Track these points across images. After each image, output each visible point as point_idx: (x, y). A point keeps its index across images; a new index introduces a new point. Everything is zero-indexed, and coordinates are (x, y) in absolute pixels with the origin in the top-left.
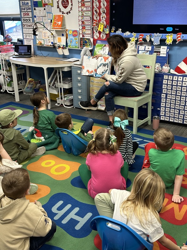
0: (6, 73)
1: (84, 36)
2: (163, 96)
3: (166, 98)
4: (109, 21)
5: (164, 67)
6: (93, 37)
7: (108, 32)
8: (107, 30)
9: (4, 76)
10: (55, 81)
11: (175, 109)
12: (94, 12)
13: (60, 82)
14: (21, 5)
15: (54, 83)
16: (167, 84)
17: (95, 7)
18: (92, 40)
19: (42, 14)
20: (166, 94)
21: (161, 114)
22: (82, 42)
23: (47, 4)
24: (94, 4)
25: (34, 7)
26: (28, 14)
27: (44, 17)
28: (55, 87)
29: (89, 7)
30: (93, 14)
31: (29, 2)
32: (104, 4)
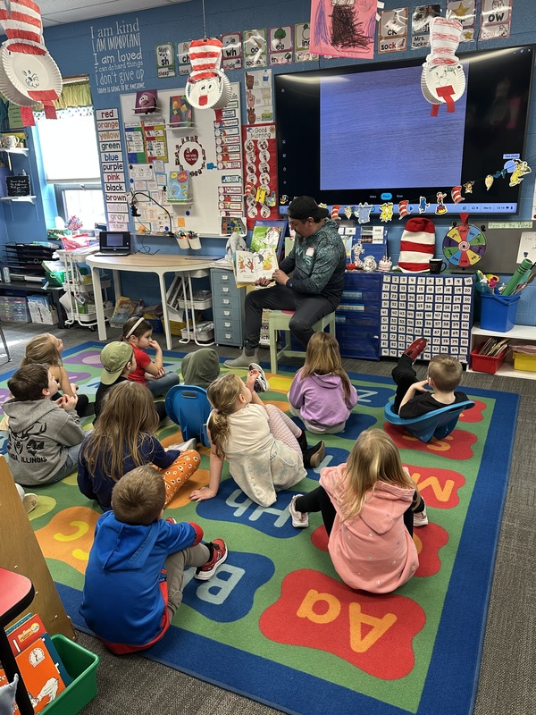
0: (77, 288)
1: (229, 215)
2: (384, 312)
3: (389, 316)
4: (276, 186)
5: (381, 262)
6: (246, 216)
7: (274, 204)
8: (273, 199)
9: (72, 293)
10: (177, 298)
11: (406, 334)
12: (248, 171)
13: (189, 299)
14: (104, 161)
15: (176, 302)
16: (390, 292)
17: (249, 161)
18: (244, 220)
19: (145, 176)
20: (390, 309)
21: (382, 346)
22: (225, 224)
23: (155, 158)
25: (130, 163)
26: (117, 177)
27: (149, 181)
28: (178, 309)
30: (245, 174)
31: (120, 154)
32: (265, 156)
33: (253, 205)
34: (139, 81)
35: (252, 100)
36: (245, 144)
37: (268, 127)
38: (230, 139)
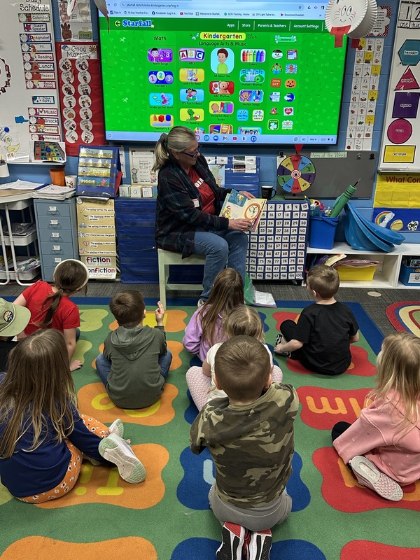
1: (43, 139)
4: (98, 109)
6: (64, 140)
17: (66, 82)
18: (63, 145)
29: (51, 80)
30: (61, 96)
32: (85, 77)
33: (72, 129)
36: (60, 63)
37: (88, 47)
38: (41, 55)
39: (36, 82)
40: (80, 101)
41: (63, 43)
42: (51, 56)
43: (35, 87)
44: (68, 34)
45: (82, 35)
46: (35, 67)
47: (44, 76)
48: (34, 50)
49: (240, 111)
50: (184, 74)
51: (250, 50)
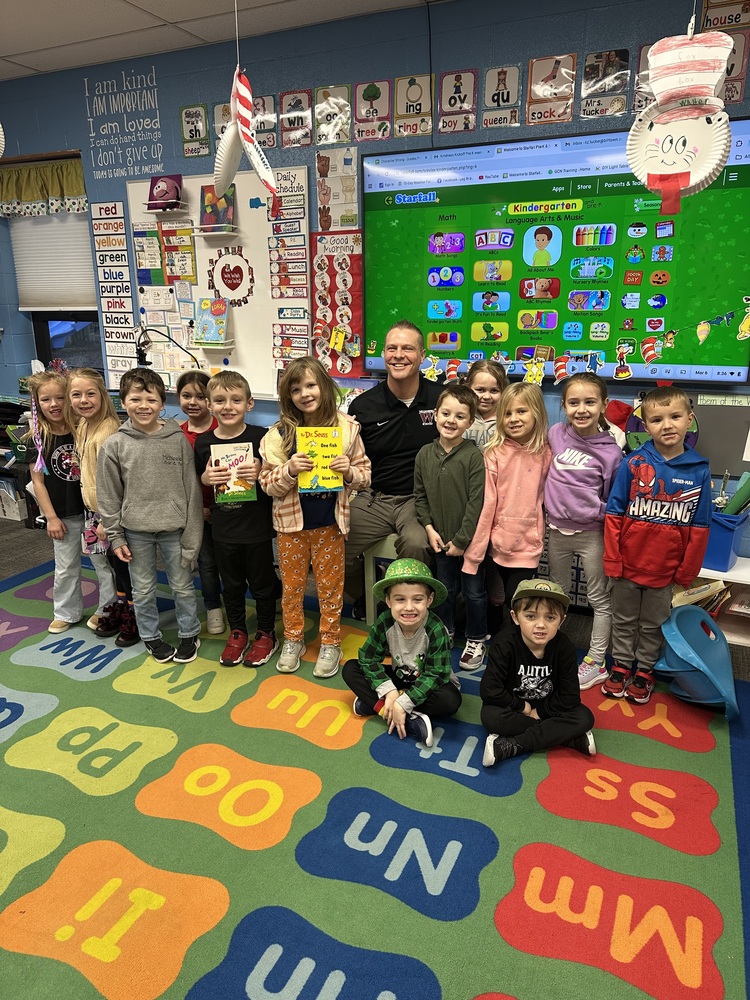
4: (361, 326)
7: (357, 354)
8: (356, 346)
12: (318, 302)
14: (101, 279)
17: (320, 288)
19: (163, 305)
23: (178, 278)
24: (317, 281)
25: (140, 283)
26: (122, 305)
27: (168, 311)
29: (302, 286)
30: (314, 307)
31: (126, 271)
32: (345, 280)
33: (325, 354)
34: (156, 162)
35: (327, 193)
36: (314, 262)
37: (351, 236)
38: (291, 252)
39: (283, 288)
40: (338, 314)
41: (320, 234)
42: (304, 253)
43: (282, 296)
44: (326, 221)
45: (345, 220)
46: (283, 268)
47: (295, 280)
48: (284, 246)
49: (568, 325)
50: (482, 270)
51: (589, 226)
